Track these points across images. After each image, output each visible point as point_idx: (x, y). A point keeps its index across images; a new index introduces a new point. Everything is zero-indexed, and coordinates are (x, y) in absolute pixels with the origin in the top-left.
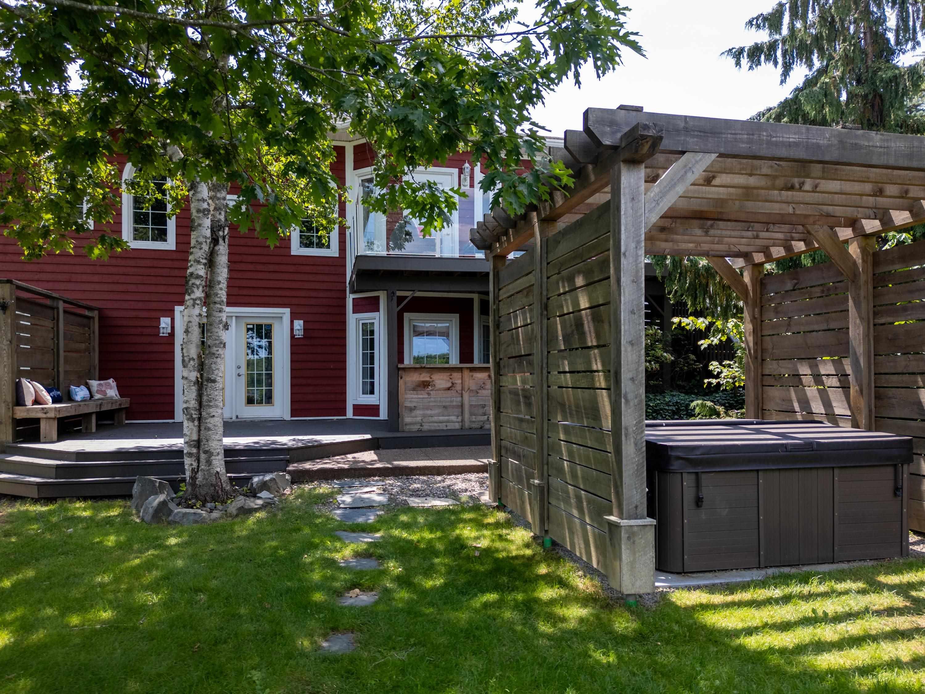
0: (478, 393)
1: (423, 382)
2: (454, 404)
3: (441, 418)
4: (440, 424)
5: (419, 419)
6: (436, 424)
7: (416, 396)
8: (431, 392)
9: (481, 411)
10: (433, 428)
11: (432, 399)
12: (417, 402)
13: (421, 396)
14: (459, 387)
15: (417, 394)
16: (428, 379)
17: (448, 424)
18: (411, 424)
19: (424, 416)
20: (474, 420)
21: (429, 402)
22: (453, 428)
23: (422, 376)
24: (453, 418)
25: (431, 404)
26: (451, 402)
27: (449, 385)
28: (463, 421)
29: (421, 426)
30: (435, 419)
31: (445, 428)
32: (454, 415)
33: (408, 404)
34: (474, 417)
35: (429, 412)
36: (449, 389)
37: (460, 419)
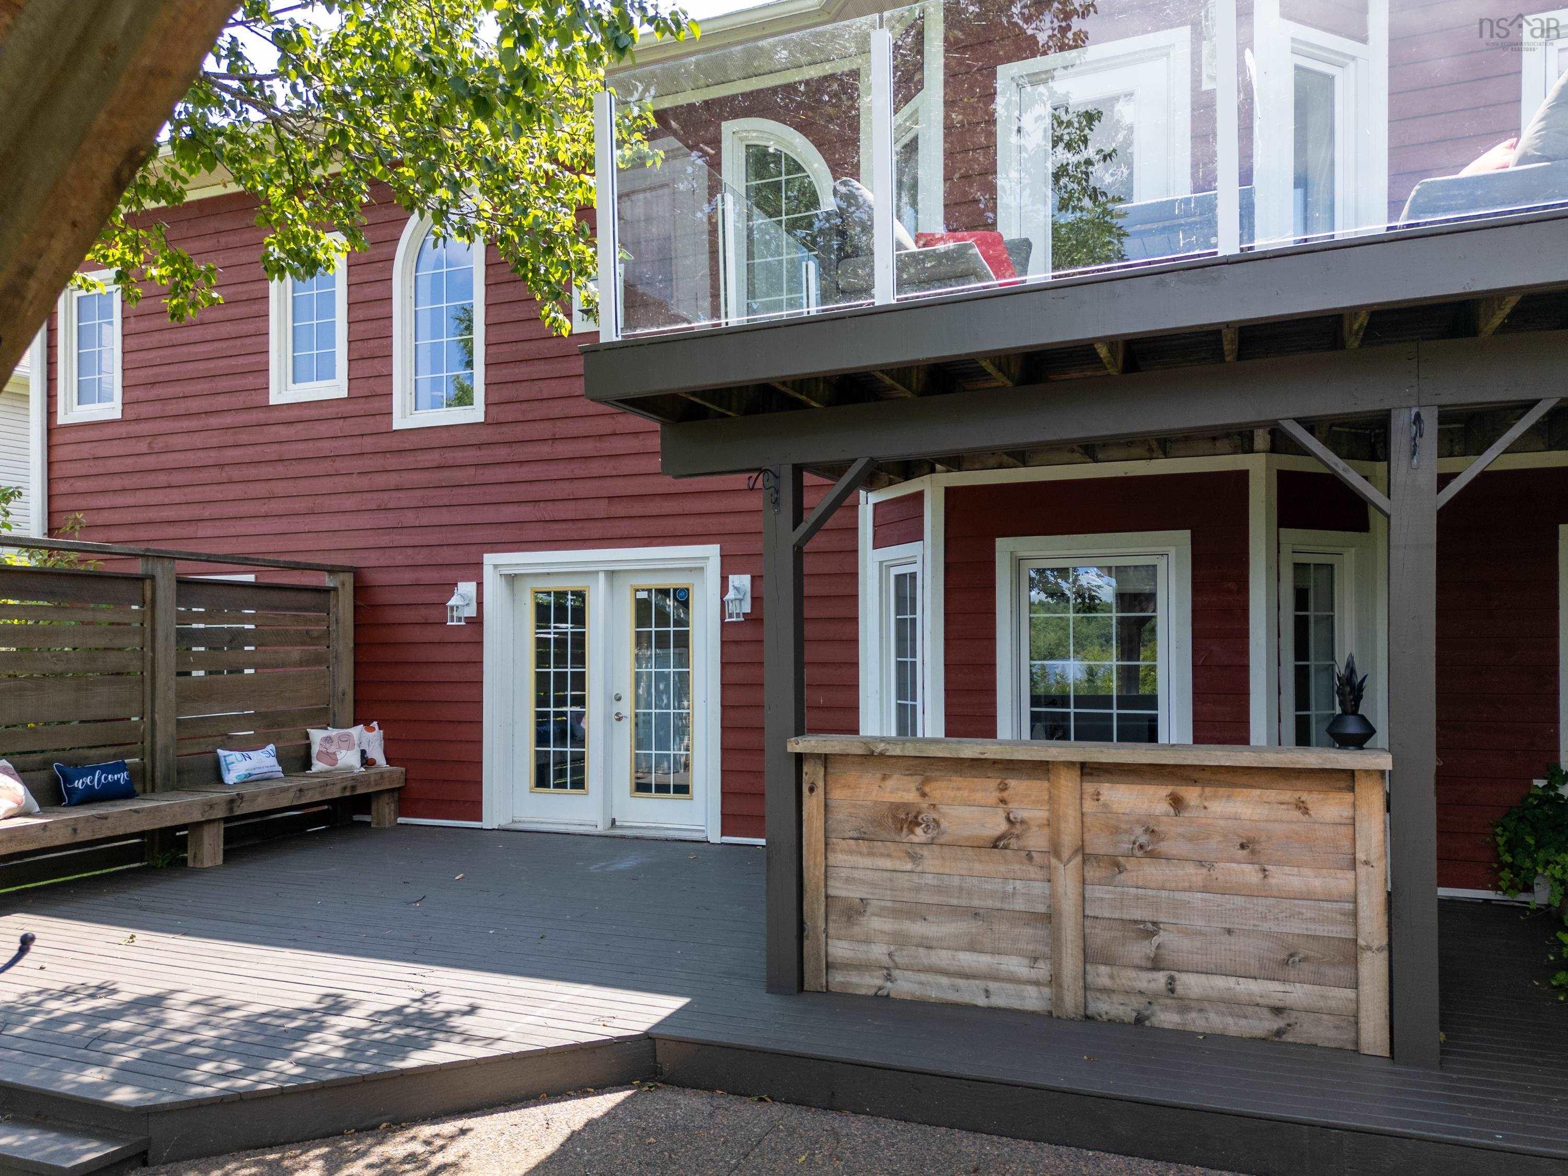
0: (1120, 869)
1: (895, 807)
2: (1019, 905)
3: (967, 959)
4: (961, 982)
5: (878, 951)
6: (944, 980)
7: (867, 862)
8: (925, 852)
9: (1140, 950)
10: (933, 994)
11: (929, 879)
12: (873, 885)
13: (888, 864)
14: (1037, 840)
15: (871, 854)
16: (911, 796)
17: (992, 986)
18: (848, 966)
19: (900, 940)
20: (1105, 981)
21: (918, 889)
22: (1016, 1004)
23: (890, 784)
24: (1015, 965)
25: (925, 898)
26: (1005, 896)
27: (997, 825)
28: (1055, 980)
29: (889, 978)
30: (942, 958)
31: (981, 1001)
32: (1019, 953)
33: (838, 889)
34: (1103, 969)
35: (917, 928)
36: (996, 844)
37: (1043, 970)
